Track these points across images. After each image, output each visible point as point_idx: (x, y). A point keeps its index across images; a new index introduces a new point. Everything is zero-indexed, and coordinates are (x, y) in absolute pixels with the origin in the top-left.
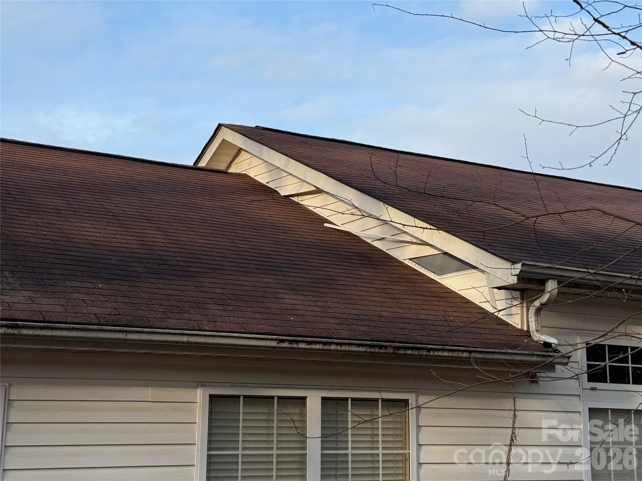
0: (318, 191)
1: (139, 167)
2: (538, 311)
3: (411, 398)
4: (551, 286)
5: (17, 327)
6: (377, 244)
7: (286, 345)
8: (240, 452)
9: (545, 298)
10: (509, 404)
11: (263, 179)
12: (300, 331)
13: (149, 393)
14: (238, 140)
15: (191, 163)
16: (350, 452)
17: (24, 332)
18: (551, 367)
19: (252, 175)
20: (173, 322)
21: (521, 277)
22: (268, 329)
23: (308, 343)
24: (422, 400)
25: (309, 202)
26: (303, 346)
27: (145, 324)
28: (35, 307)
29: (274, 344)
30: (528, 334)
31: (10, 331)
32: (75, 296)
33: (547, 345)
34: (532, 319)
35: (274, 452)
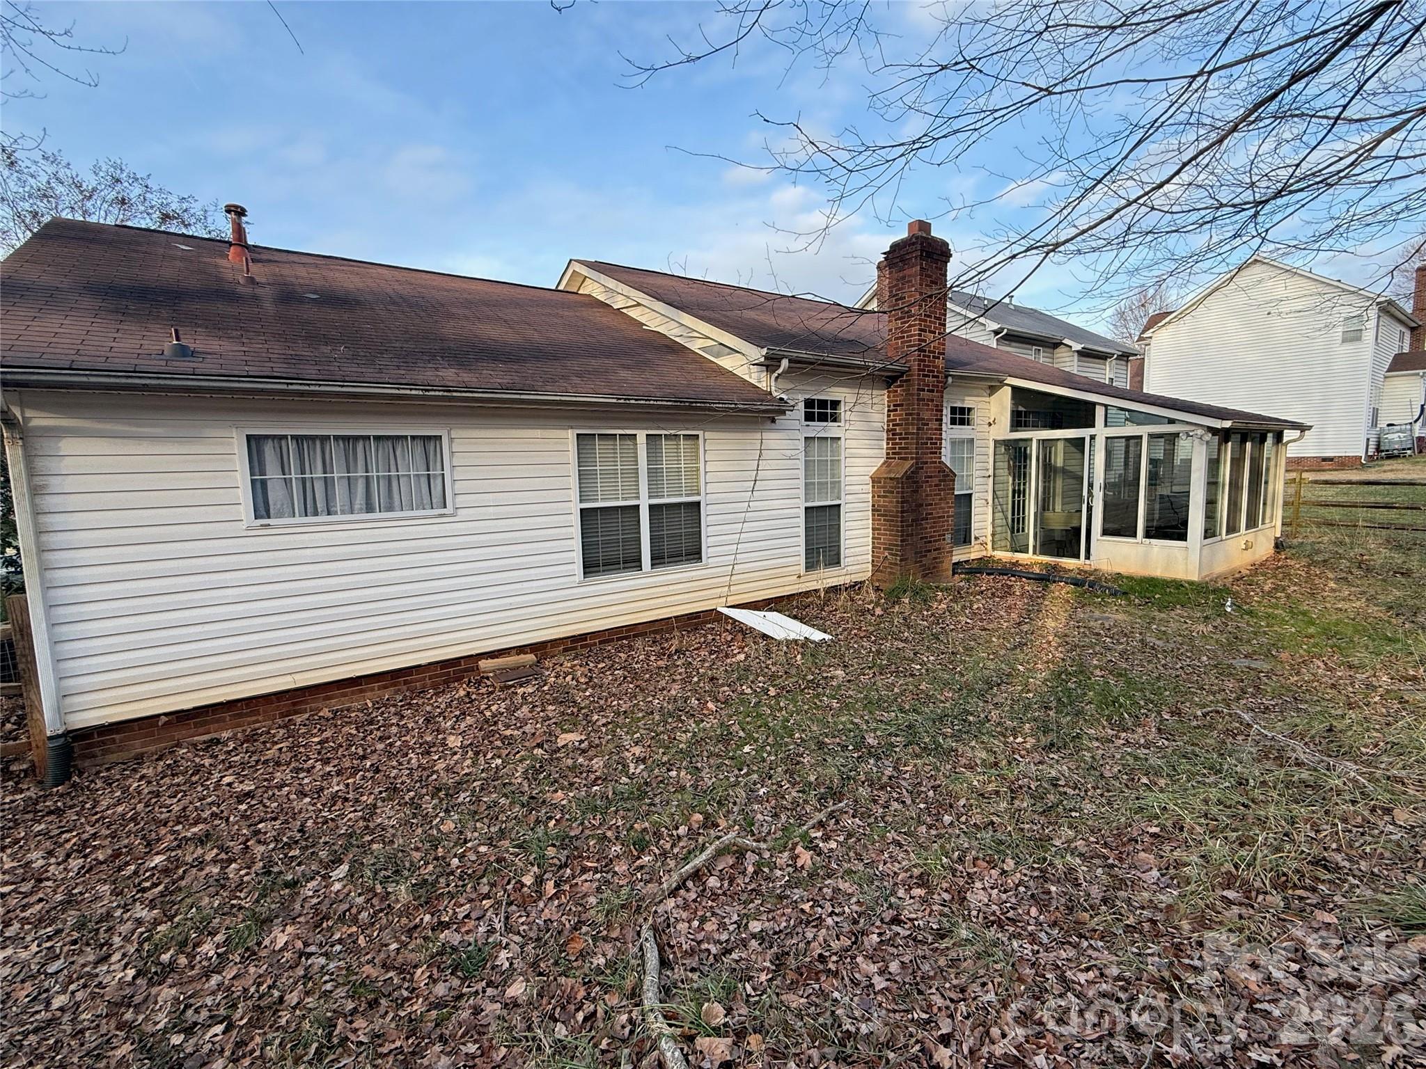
0: (639, 304)
1: (519, 290)
2: (777, 378)
3: (700, 433)
4: (785, 363)
5: (449, 391)
6: (677, 339)
7: (622, 401)
8: (598, 468)
9: (780, 371)
10: (758, 436)
11: (601, 298)
12: (630, 393)
13: (538, 433)
14: (584, 271)
15: (554, 288)
16: (664, 466)
17: (455, 394)
18: (783, 413)
19: (594, 295)
20: (549, 388)
21: (766, 358)
22: (611, 391)
23: (636, 400)
24: (708, 435)
25: (633, 313)
26: (633, 402)
27: (533, 389)
28: (460, 379)
29: (614, 401)
30: (770, 393)
31: (445, 394)
32: (485, 372)
33: (781, 399)
34: (773, 384)
35: (619, 467)
